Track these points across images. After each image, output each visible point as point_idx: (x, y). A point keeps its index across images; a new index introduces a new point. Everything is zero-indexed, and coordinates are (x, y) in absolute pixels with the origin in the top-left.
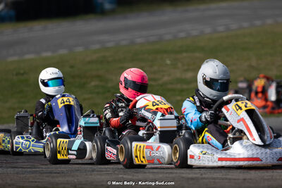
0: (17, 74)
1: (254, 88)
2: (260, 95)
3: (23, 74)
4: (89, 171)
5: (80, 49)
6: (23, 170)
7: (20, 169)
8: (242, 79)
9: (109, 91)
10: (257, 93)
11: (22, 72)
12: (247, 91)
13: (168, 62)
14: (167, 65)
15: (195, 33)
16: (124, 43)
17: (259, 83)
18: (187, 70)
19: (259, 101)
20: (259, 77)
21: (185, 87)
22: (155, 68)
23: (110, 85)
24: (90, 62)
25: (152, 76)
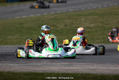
0: (19, 24)
3: (22, 24)
4: (50, 65)
5: (46, 14)
6: (22, 64)
7: (21, 64)
9: (58, 32)
11: (21, 23)
13: (83, 20)
14: (83, 21)
15: (94, 7)
16: (64, 11)
18: (91, 23)
21: (90, 30)
22: (78, 22)
23: (58, 29)
24: (50, 19)
25: (76, 26)
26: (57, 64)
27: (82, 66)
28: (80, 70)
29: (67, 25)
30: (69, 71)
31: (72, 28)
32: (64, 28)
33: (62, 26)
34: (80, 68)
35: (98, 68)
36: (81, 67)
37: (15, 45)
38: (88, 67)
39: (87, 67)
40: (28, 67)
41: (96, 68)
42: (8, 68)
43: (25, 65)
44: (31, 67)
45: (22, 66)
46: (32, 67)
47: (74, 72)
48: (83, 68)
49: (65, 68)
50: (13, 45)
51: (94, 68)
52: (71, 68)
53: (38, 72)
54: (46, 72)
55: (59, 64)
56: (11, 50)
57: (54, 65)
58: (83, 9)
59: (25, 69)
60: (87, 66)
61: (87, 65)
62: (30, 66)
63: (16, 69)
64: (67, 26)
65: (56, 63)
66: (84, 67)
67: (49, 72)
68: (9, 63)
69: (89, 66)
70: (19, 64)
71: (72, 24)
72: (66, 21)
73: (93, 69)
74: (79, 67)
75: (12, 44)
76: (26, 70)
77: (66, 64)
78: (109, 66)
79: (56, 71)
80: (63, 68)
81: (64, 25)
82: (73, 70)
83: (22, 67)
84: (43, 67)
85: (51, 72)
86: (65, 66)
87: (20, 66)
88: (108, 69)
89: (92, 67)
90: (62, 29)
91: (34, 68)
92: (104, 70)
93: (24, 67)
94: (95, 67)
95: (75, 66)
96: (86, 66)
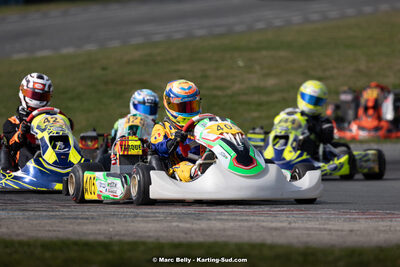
1: (363, 101)
2: (371, 112)
4: (130, 216)
5: (116, 44)
6: (36, 213)
7: (32, 213)
8: (345, 88)
10: (366, 109)
12: (353, 106)
13: (241, 63)
14: (239, 67)
16: (178, 36)
17: (370, 95)
18: (266, 76)
19: (370, 120)
20: (369, 87)
21: (264, 98)
22: (222, 72)
24: (129, 63)
25: (218, 83)
26: (154, 211)
27: (238, 218)
28: (230, 233)
30: (194, 235)
34: (232, 224)
35: (293, 225)
36: (235, 220)
38: (259, 221)
39: (254, 221)
40: (57, 221)
41: (285, 224)
43: (46, 216)
44: (68, 221)
45: (36, 219)
46: (71, 223)
47: (211, 240)
48: (242, 224)
49: (181, 225)
51: (279, 225)
52: (203, 225)
53: (91, 238)
54: (117, 238)
55: (161, 211)
57: (142, 217)
58: (238, 28)
59: (48, 227)
60: (256, 218)
61: (254, 213)
62: (63, 218)
63: (16, 229)
66: (246, 220)
67: (127, 239)
69: (262, 218)
70: (27, 213)
71: (206, 77)
72: (181, 67)
73: (276, 229)
74: (227, 220)
76: (49, 231)
77: (183, 211)
78: (328, 219)
79: (151, 234)
80: (175, 224)
82: (208, 233)
83: (35, 222)
84: (107, 223)
85: (135, 239)
86: (181, 217)
87: (28, 218)
88: (325, 229)
89: (272, 222)
91: (79, 224)
92: (312, 232)
93: (44, 221)
94: (281, 222)
95: (215, 220)
96: (252, 218)
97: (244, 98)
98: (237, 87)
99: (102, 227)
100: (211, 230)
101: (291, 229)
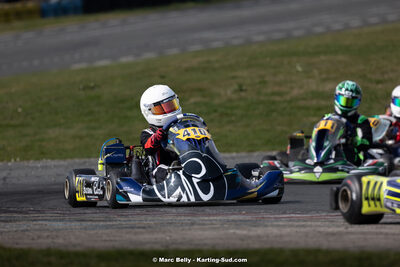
0: (84, 89)
3: (93, 88)
4: (187, 224)
6: (94, 223)
7: (89, 223)
9: (215, 111)
11: (92, 84)
13: (299, 69)
14: (298, 72)
15: (337, 27)
16: (236, 42)
18: (324, 80)
21: (323, 103)
22: (281, 77)
23: (217, 101)
24: (187, 70)
25: (276, 89)
26: (211, 218)
27: (295, 224)
28: (287, 239)
29: (244, 88)
30: (250, 242)
31: (262, 98)
32: (234, 96)
33: (229, 92)
34: (288, 230)
35: (349, 230)
36: (291, 226)
37: (72, 158)
38: (317, 226)
39: (311, 226)
40: (114, 231)
41: (342, 229)
42: (48, 236)
43: (103, 226)
44: (124, 230)
45: (93, 229)
46: (127, 233)
48: (298, 229)
49: (238, 232)
50: (65, 158)
51: (336, 230)
52: (260, 231)
54: (174, 247)
55: (219, 218)
56: (59, 175)
57: (199, 224)
58: (296, 33)
59: (104, 237)
60: (313, 223)
61: (311, 219)
62: (120, 227)
63: (73, 240)
64: (246, 90)
65: (209, 215)
66: (303, 226)
68: (49, 220)
69: (319, 223)
70: (84, 224)
71: (264, 83)
72: (239, 73)
73: (333, 234)
74: (284, 226)
75: (62, 154)
76: (105, 241)
77: (241, 217)
79: (206, 241)
80: (232, 231)
81: (236, 87)
82: (264, 239)
83: (92, 232)
84: (164, 232)
86: (237, 224)
87: (85, 229)
89: (329, 227)
90: (230, 100)
91: (136, 234)
92: (369, 236)
93: (101, 231)
94: (338, 226)
95: (272, 226)
96: (309, 223)
97: (302, 103)
98: (296, 92)
99: (159, 236)
100: (268, 236)
101: (348, 233)
